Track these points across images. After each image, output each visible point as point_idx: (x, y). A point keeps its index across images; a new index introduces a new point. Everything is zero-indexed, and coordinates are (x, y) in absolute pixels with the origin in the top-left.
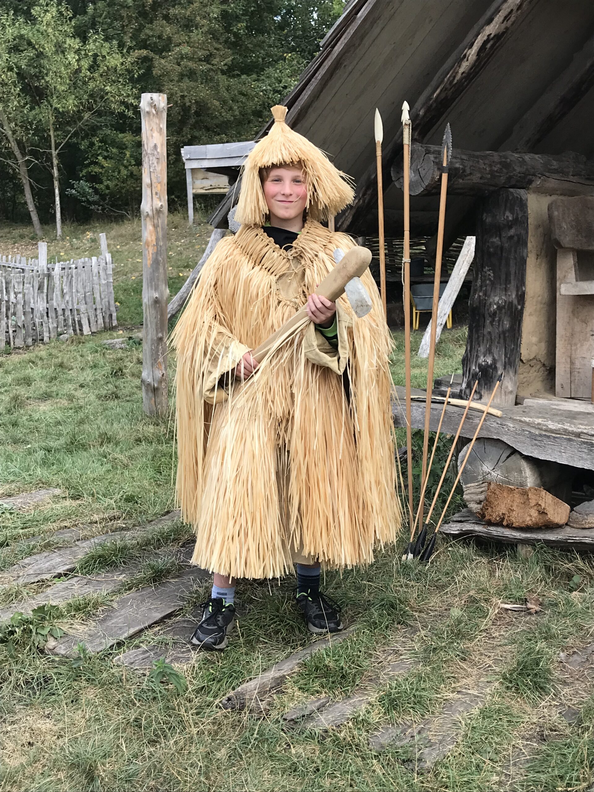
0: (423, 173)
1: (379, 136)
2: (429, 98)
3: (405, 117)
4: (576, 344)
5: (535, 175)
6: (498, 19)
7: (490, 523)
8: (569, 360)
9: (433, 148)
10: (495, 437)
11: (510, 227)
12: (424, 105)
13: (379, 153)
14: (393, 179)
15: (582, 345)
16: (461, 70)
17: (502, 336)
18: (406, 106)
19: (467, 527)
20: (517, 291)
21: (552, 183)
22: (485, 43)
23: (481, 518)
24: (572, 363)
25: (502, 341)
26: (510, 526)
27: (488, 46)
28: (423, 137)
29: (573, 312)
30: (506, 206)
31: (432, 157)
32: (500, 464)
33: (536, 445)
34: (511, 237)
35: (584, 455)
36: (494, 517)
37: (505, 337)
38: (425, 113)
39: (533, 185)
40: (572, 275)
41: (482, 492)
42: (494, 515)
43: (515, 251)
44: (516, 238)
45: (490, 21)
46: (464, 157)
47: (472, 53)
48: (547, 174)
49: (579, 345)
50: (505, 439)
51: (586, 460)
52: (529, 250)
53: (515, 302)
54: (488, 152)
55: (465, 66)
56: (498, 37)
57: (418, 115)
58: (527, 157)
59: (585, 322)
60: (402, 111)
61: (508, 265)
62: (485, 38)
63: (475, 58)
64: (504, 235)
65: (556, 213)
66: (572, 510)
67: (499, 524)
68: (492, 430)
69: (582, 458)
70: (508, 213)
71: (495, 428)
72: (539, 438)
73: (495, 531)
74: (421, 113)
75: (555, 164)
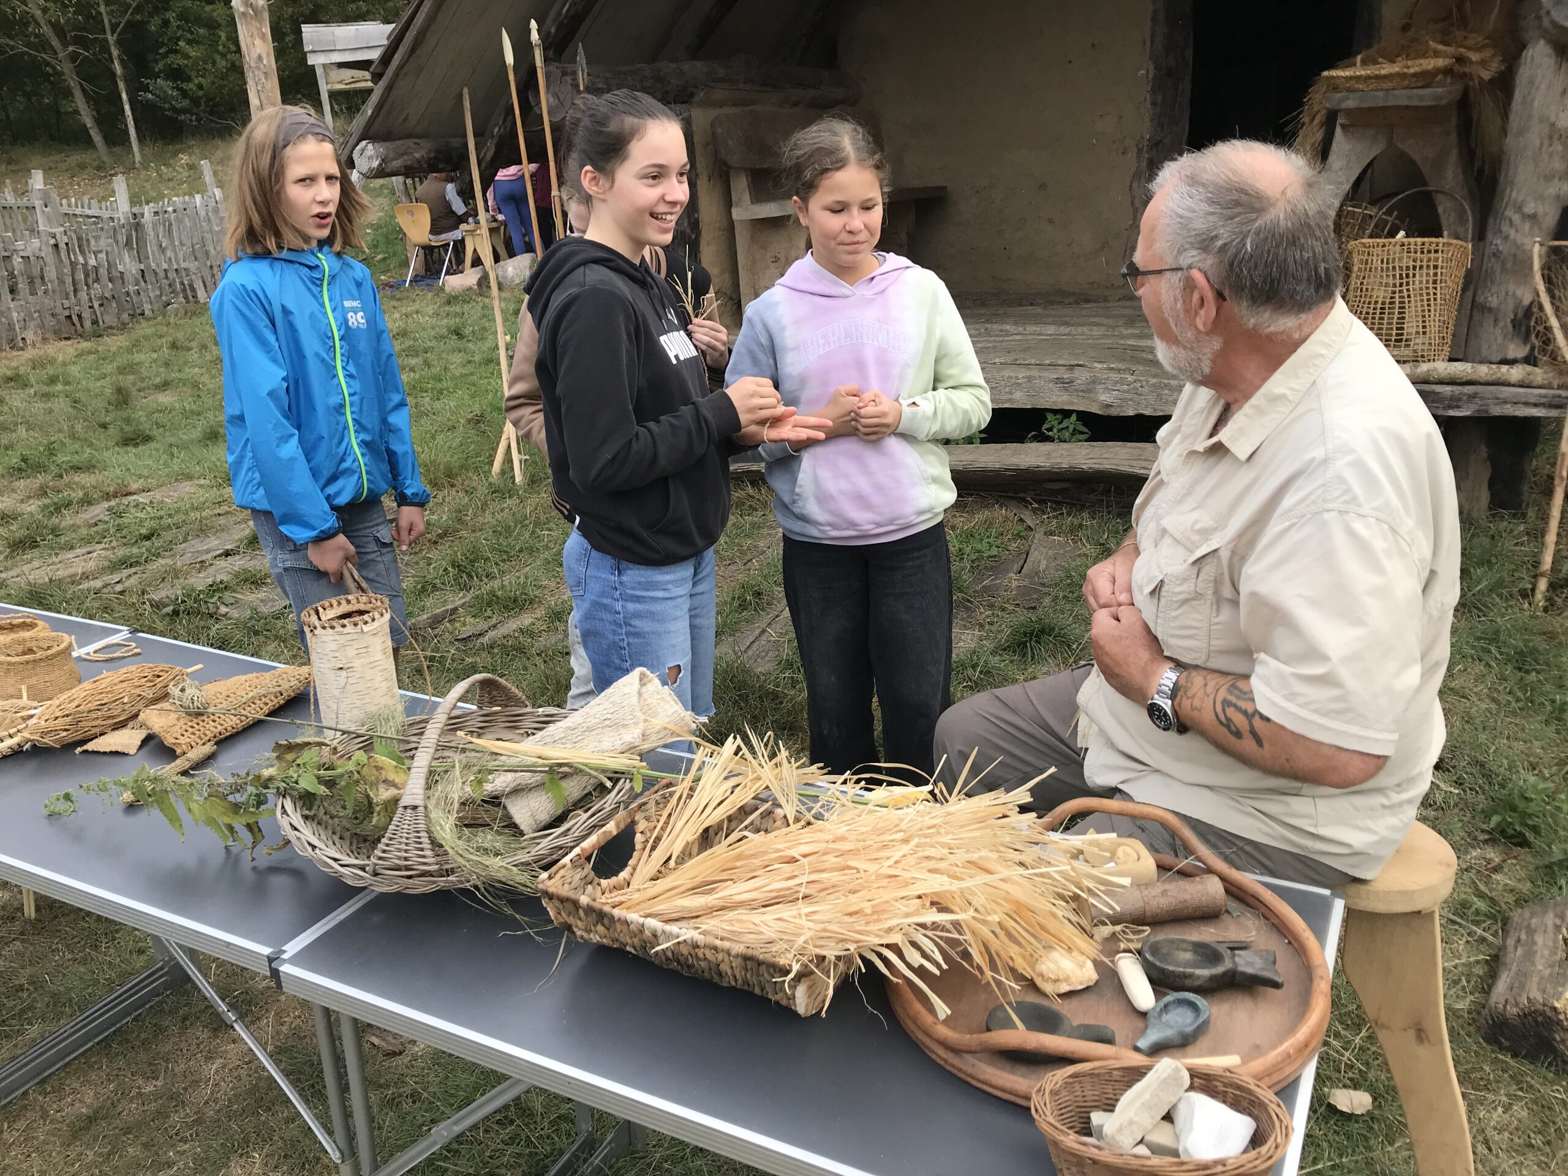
0: (562, 97)
1: (510, 59)
2: (559, 13)
3: (535, 36)
5: (696, 87)
9: (570, 67)
12: (555, 20)
13: (511, 77)
14: (533, 104)
15: (764, 274)
18: (533, 24)
21: (719, 94)
28: (560, 55)
29: (750, 238)
31: (568, 79)
38: (557, 30)
39: (696, 99)
40: (747, 197)
46: (607, 75)
48: (711, 84)
49: (761, 274)
52: (699, 171)
53: (688, 230)
54: (638, 66)
57: (549, 33)
58: (686, 67)
60: (530, 30)
65: (719, 130)
74: (553, 30)
75: (721, 72)
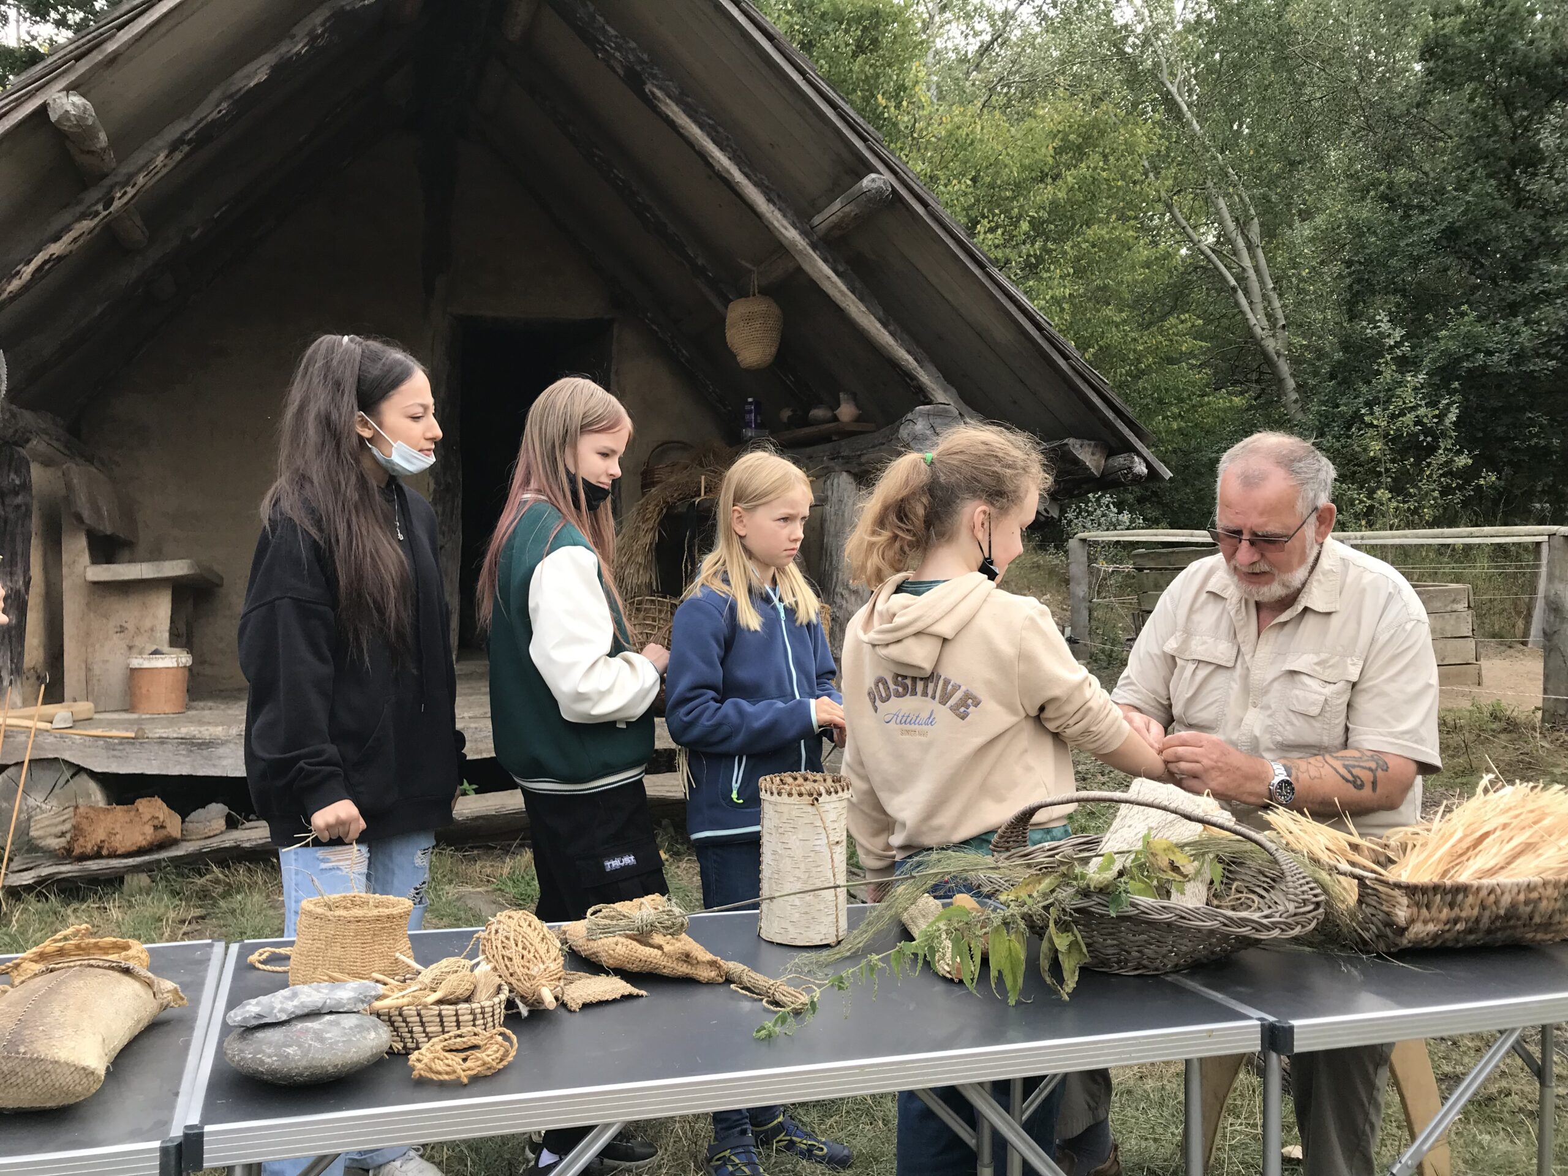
4: (93, 645)
5: (31, 433)
6: (67, 238)
7: (83, 858)
8: (84, 666)
10: (51, 756)
11: (17, 494)
15: (102, 646)
16: (10, 288)
17: (7, 636)
19: (45, 871)
22: (45, 262)
23: (67, 854)
24: (88, 669)
25: (6, 641)
26: (113, 855)
27: (47, 267)
29: (88, 604)
30: (10, 465)
32: (57, 790)
34: (18, 507)
36: (89, 847)
37: (10, 637)
39: (31, 446)
41: (64, 821)
42: (88, 845)
43: (23, 526)
44: (23, 508)
45: (56, 238)
47: (28, 271)
49: (97, 646)
50: (67, 757)
55: (15, 284)
56: (60, 258)
61: (13, 540)
62: (47, 257)
63: (29, 277)
64: (7, 501)
66: (183, 822)
67: (98, 855)
68: (46, 747)
70: (12, 476)
71: (52, 744)
73: (93, 865)
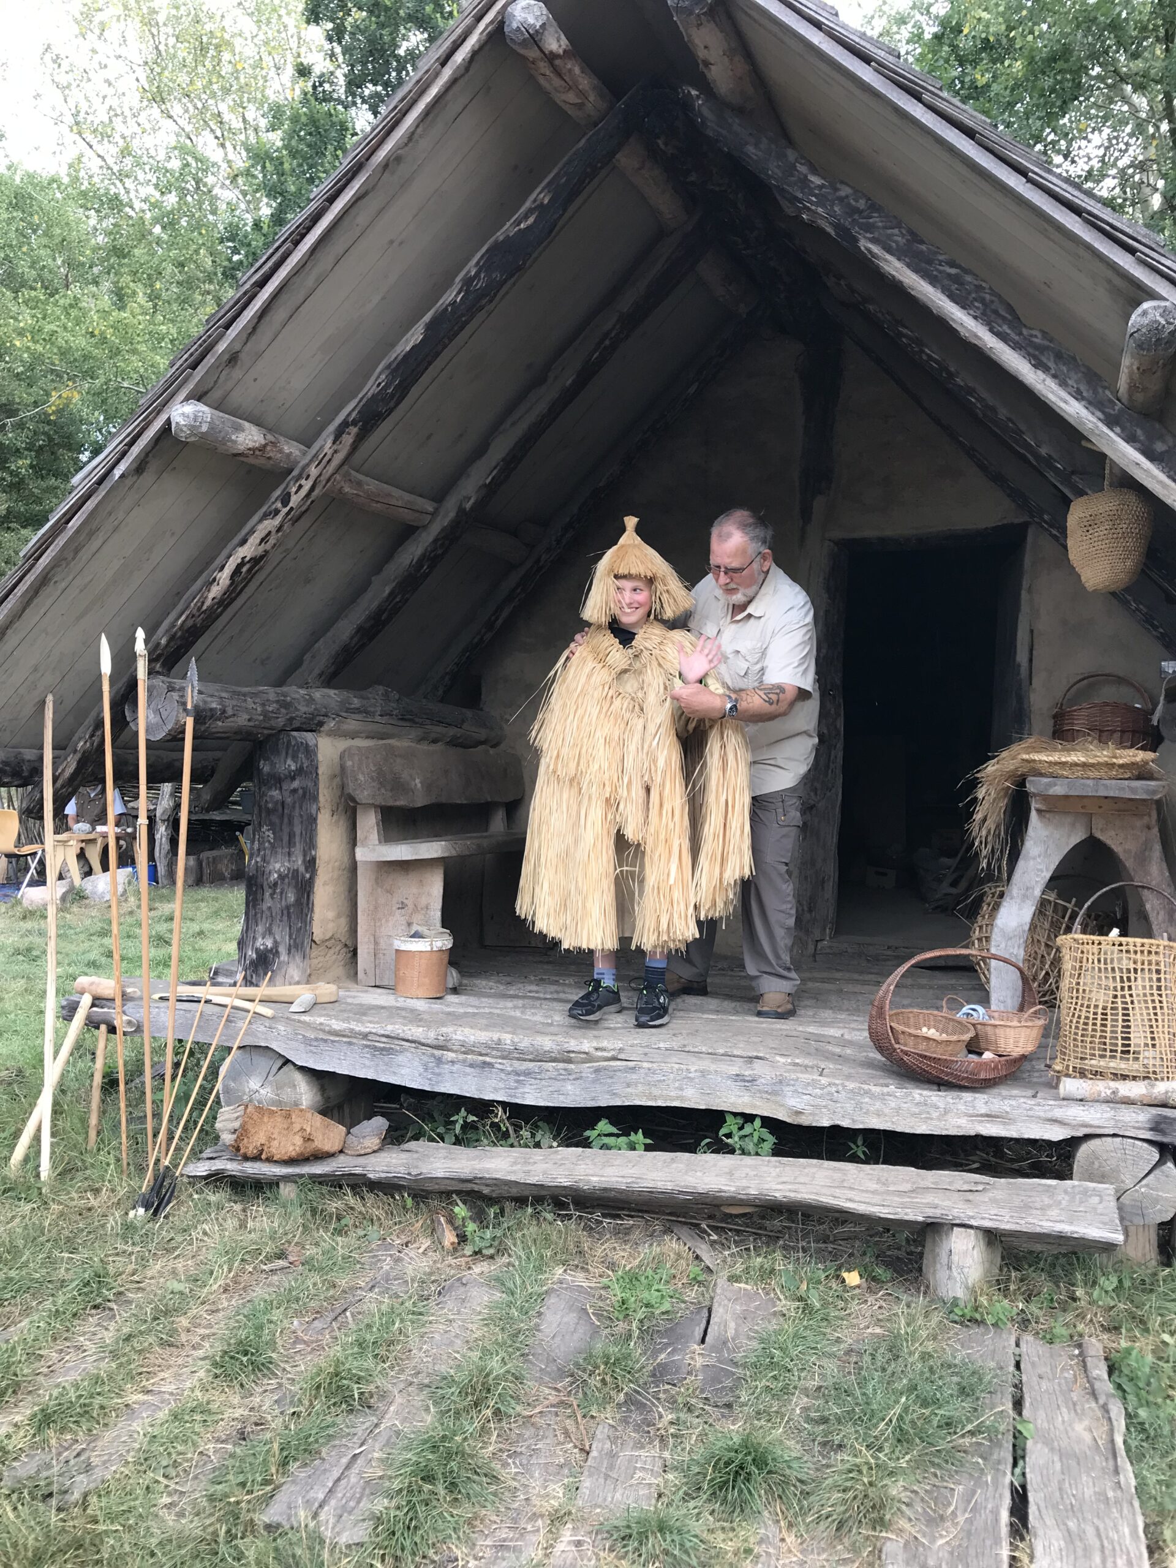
0: (164, 714)
1: (106, 666)
2: (173, 625)
3: (140, 647)
4: (380, 920)
5: (326, 716)
6: (254, 540)
7: (246, 1158)
8: (372, 939)
9: (178, 683)
10: (263, 1044)
11: (293, 779)
12: (167, 631)
13: (106, 687)
14: (128, 719)
15: (387, 921)
16: (211, 595)
17: (285, 912)
18: (140, 634)
19: (218, 1165)
20: (305, 856)
21: (352, 724)
22: (239, 567)
23: (237, 1152)
24: (376, 943)
25: (285, 918)
26: (270, 1160)
27: (244, 569)
28: (169, 670)
29: (377, 879)
30: (287, 753)
31: (175, 696)
32: (270, 1078)
33: (311, 1052)
34: (295, 791)
35: (367, 1062)
36: (251, 1150)
37: (289, 913)
38: (169, 642)
39: (325, 728)
40: (374, 836)
41: (237, 1118)
42: (250, 1146)
43: (301, 808)
44: (301, 792)
45: (244, 542)
46: (224, 695)
47: (224, 577)
48: (344, 714)
49: (383, 921)
50: (274, 1046)
51: (369, 1067)
52: (321, 805)
53: (302, 869)
54: (261, 688)
55: (215, 591)
56: (256, 561)
57: (158, 644)
58: (318, 694)
59: (390, 892)
60: (135, 639)
61: (291, 823)
62: (239, 561)
63: (228, 582)
64: (285, 787)
65: (349, 763)
66: (349, 1133)
67: (257, 1158)
68: (259, 1035)
69: (365, 1066)
70: (289, 762)
71: (263, 1033)
72: (315, 1043)
73: (253, 1169)
74: (163, 641)
75: (356, 702)
